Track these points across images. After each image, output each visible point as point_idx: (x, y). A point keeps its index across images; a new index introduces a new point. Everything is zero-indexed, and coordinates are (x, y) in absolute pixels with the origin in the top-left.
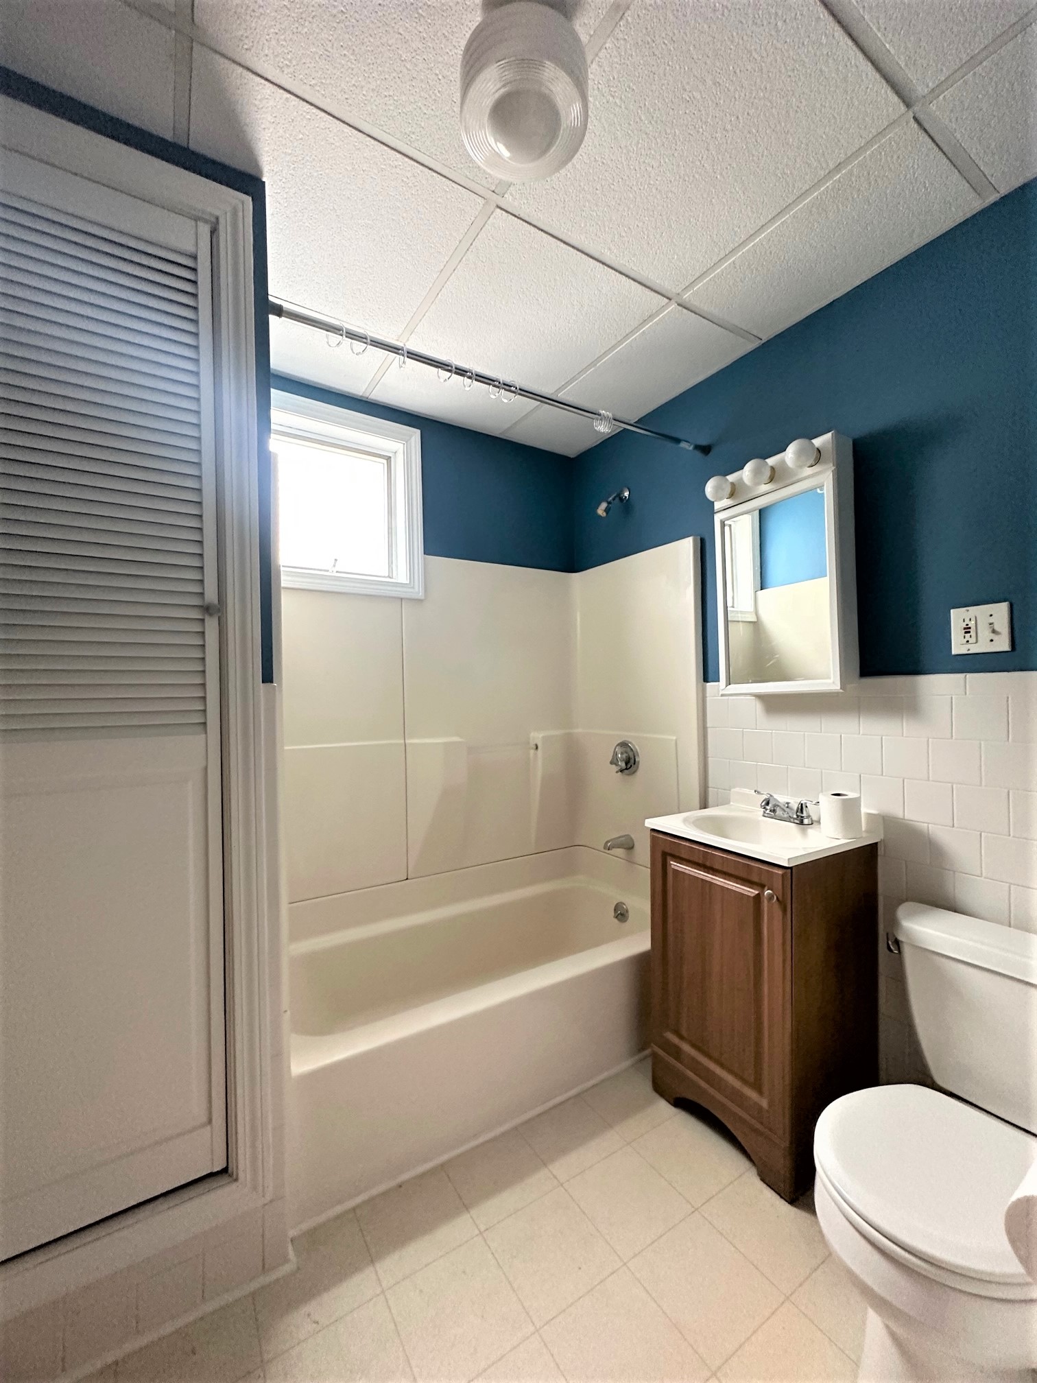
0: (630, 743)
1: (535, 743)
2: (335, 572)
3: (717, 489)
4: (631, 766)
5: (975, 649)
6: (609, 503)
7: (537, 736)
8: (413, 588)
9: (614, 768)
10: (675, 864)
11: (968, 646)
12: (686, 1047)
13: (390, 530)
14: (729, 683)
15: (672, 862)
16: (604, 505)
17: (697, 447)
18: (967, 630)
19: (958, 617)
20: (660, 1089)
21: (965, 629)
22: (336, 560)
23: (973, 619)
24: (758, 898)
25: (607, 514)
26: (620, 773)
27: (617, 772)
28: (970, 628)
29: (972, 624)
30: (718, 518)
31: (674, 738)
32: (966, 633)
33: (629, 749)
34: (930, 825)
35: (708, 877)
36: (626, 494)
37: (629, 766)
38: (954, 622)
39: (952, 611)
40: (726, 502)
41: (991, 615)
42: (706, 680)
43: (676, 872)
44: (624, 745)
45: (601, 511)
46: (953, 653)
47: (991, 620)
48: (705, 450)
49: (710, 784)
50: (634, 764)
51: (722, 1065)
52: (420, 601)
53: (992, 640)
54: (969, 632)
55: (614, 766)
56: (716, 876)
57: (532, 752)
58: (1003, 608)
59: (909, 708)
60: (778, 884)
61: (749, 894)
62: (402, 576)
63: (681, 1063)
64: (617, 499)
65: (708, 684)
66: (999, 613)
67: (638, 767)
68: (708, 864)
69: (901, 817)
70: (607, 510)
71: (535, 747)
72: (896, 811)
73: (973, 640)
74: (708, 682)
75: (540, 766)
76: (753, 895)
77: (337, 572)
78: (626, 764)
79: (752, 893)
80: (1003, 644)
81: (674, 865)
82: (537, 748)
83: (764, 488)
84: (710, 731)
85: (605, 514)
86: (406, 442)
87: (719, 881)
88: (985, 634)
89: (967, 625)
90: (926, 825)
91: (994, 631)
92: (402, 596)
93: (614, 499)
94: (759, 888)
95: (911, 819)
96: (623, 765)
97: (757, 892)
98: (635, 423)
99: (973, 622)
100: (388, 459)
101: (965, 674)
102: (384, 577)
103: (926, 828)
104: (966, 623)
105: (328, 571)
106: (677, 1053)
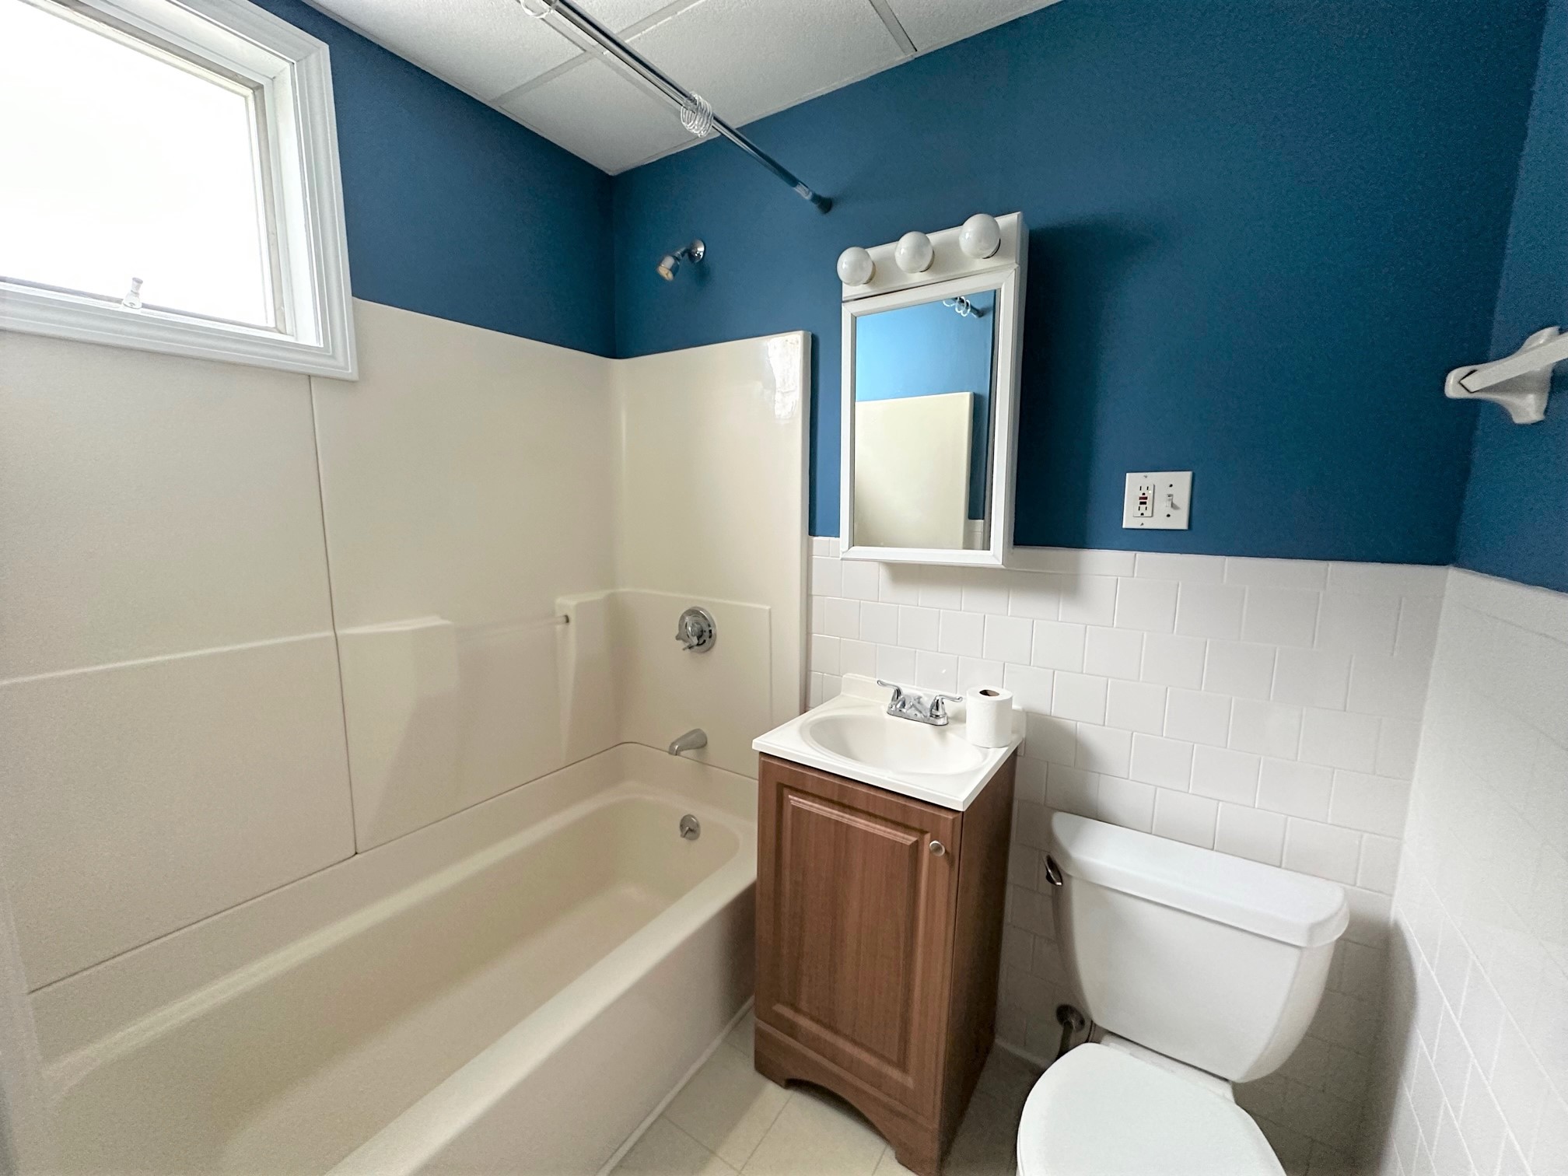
0: (702, 610)
1: (564, 614)
2: (138, 305)
3: (856, 267)
4: (705, 641)
5: (1149, 524)
6: (676, 259)
7: (567, 603)
8: (333, 357)
9: (681, 644)
10: (796, 798)
11: (1142, 520)
12: (804, 1022)
13: (272, 237)
14: (853, 543)
15: (790, 796)
16: (669, 262)
17: (816, 198)
18: (1143, 501)
19: (1135, 483)
20: (765, 1067)
21: (1141, 498)
22: (139, 282)
23: (1151, 488)
24: (916, 847)
25: (674, 275)
26: (688, 650)
27: (684, 649)
28: (1146, 498)
29: (1149, 494)
30: (847, 311)
31: (768, 608)
32: (1141, 503)
33: (701, 619)
34: (1078, 724)
35: (847, 818)
36: (701, 249)
37: (701, 642)
38: (1129, 486)
39: (1127, 474)
40: (862, 289)
41: (1171, 486)
42: (812, 532)
43: (797, 811)
44: (694, 612)
45: (665, 269)
46: (1124, 526)
47: (1171, 491)
48: (825, 204)
49: (813, 668)
50: (710, 637)
51: (855, 1042)
52: (350, 383)
53: (1168, 516)
54: (1145, 503)
55: (681, 642)
56: (856, 817)
57: (559, 628)
58: (1185, 477)
59: (1068, 587)
60: (946, 830)
61: (904, 842)
62: (307, 332)
63: (796, 1038)
64: (686, 255)
65: (815, 538)
66: (1182, 481)
67: (715, 640)
68: (846, 801)
69: (1048, 713)
70: (674, 270)
71: (565, 620)
72: (1041, 705)
73: (1148, 513)
74: (814, 536)
75: (571, 647)
76: (909, 843)
77: (144, 306)
78: (699, 638)
79: (907, 839)
80: (1180, 521)
81: (794, 800)
82: (568, 621)
83: (918, 277)
84: (815, 599)
85: (669, 276)
86: (298, 61)
87: (861, 823)
88: (1162, 506)
89: (1144, 494)
90: (1074, 723)
91: (1173, 505)
92: (311, 372)
93: (683, 255)
94: (919, 834)
95: (1059, 716)
96: (695, 641)
97: (914, 839)
98: (737, 129)
99: (1151, 492)
100: (258, 88)
101: (1134, 552)
102: (266, 329)
103: (1074, 726)
104: (1142, 492)
105: (119, 301)
106: (792, 1030)
